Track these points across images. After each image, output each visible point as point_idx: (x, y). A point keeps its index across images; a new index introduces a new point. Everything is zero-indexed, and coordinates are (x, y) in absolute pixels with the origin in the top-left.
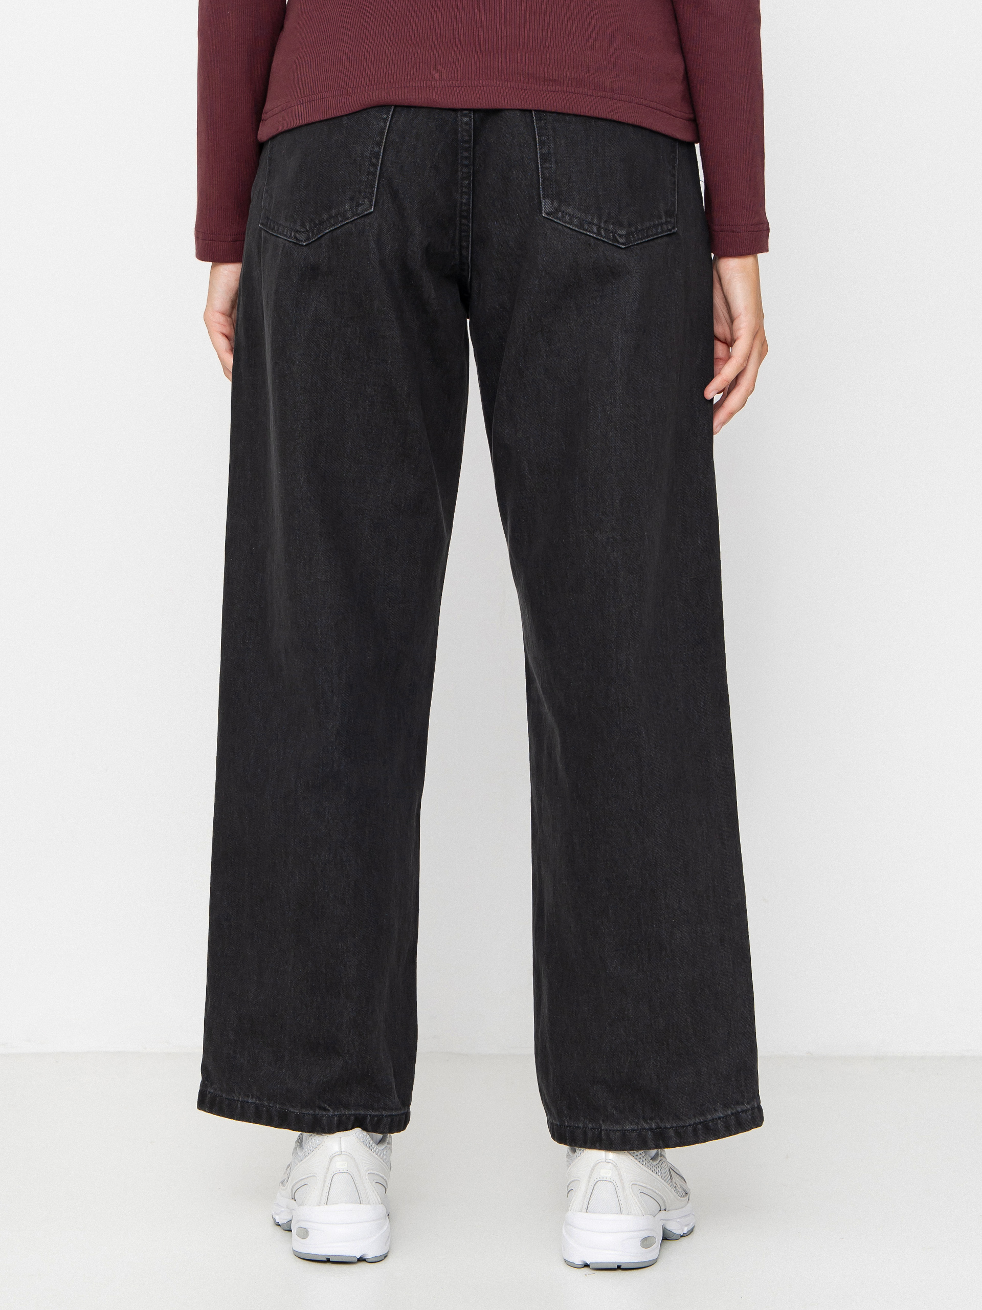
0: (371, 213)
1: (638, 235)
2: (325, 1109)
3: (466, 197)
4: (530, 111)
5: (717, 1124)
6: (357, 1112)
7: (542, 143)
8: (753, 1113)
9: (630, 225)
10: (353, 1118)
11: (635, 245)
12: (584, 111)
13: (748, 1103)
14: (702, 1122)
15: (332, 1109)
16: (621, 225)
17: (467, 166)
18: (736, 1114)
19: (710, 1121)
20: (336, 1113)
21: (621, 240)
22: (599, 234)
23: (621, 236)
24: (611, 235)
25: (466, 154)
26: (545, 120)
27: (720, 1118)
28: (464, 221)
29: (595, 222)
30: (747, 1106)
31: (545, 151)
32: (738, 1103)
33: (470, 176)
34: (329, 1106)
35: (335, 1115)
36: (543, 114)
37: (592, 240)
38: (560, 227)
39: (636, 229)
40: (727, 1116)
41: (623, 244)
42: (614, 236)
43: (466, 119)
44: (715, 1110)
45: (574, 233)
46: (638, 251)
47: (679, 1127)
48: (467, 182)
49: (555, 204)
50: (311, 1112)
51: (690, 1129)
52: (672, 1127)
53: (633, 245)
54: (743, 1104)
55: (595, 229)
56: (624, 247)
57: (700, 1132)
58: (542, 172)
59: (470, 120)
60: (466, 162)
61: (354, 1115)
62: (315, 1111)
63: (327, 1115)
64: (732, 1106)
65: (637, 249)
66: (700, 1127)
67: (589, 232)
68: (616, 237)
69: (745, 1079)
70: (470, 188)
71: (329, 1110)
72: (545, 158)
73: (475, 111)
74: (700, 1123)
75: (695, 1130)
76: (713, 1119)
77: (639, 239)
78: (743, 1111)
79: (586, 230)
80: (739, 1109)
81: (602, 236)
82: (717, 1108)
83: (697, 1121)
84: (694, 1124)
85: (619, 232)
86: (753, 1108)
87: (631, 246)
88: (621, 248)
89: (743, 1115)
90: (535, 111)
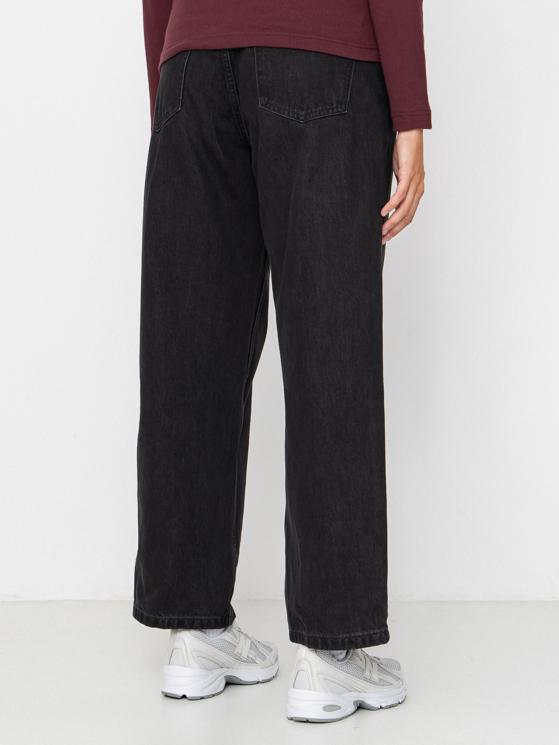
0: (180, 111)
1: (312, 115)
2: (161, 615)
3: (235, 99)
4: (253, 47)
5: (357, 640)
6: (179, 617)
7: (258, 65)
8: (381, 635)
9: (307, 109)
10: (177, 621)
11: (310, 120)
12: (282, 45)
13: (378, 629)
14: (348, 638)
15: (165, 615)
16: (302, 109)
17: (231, 81)
18: (370, 636)
19: (353, 637)
20: (167, 618)
21: (301, 118)
22: (289, 115)
23: (301, 116)
24: (296, 115)
25: (229, 75)
26: (261, 51)
27: (359, 636)
28: (237, 113)
29: (287, 108)
30: (376, 631)
31: (260, 69)
32: (371, 628)
33: (234, 87)
34: (163, 613)
35: (166, 619)
36: (260, 48)
37: (286, 119)
38: (269, 113)
39: (311, 111)
40: (364, 635)
41: (303, 120)
42: (297, 116)
43: (225, 55)
44: (357, 631)
45: (276, 116)
46: (311, 124)
47: (334, 638)
48: (233, 90)
49: (266, 99)
50: (154, 616)
51: (340, 640)
52: (330, 638)
53: (309, 121)
54: (375, 629)
55: (287, 113)
56: (303, 122)
57: (346, 643)
58: (258, 81)
59: (228, 55)
60: (230, 79)
61: (177, 619)
62: (155, 616)
63: (162, 619)
64: (368, 630)
65: (311, 123)
66: (346, 640)
67: (284, 115)
68: (298, 117)
69: (378, 615)
70: (235, 93)
71: (163, 616)
72: (260, 73)
73: (229, 50)
74: (347, 638)
75: (343, 641)
76: (355, 637)
77: (313, 117)
78: (374, 634)
79: (282, 114)
80: (372, 632)
81: (290, 117)
82: (358, 630)
83: (344, 636)
84: (342, 638)
85: (300, 114)
86: (381, 632)
87: (307, 121)
88: (301, 123)
89: (374, 636)
90: (256, 47)
